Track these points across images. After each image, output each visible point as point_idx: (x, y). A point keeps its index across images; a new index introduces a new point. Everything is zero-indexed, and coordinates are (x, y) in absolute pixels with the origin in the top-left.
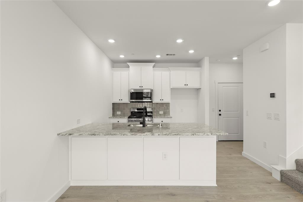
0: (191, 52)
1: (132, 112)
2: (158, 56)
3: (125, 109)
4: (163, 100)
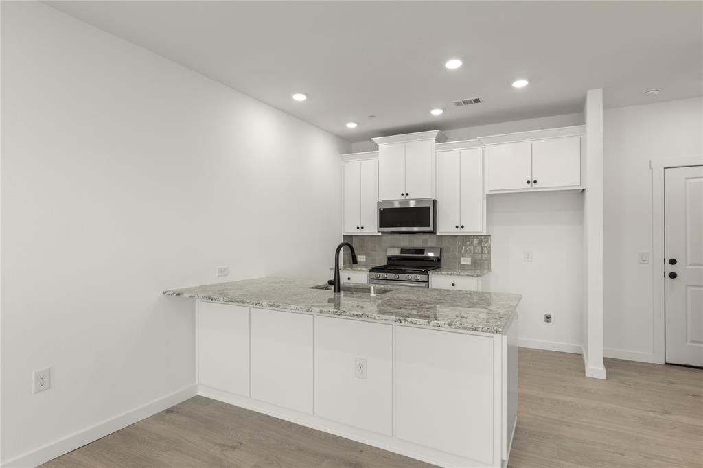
0: (520, 84)
1: (389, 259)
2: (437, 112)
3: (375, 251)
4: (463, 227)
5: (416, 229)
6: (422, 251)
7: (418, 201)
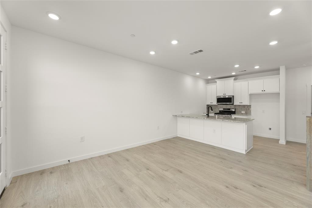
0: (257, 67)
1: (220, 111)
2: (234, 73)
3: (216, 109)
4: (242, 103)
5: (228, 103)
6: (230, 109)
7: (229, 96)
